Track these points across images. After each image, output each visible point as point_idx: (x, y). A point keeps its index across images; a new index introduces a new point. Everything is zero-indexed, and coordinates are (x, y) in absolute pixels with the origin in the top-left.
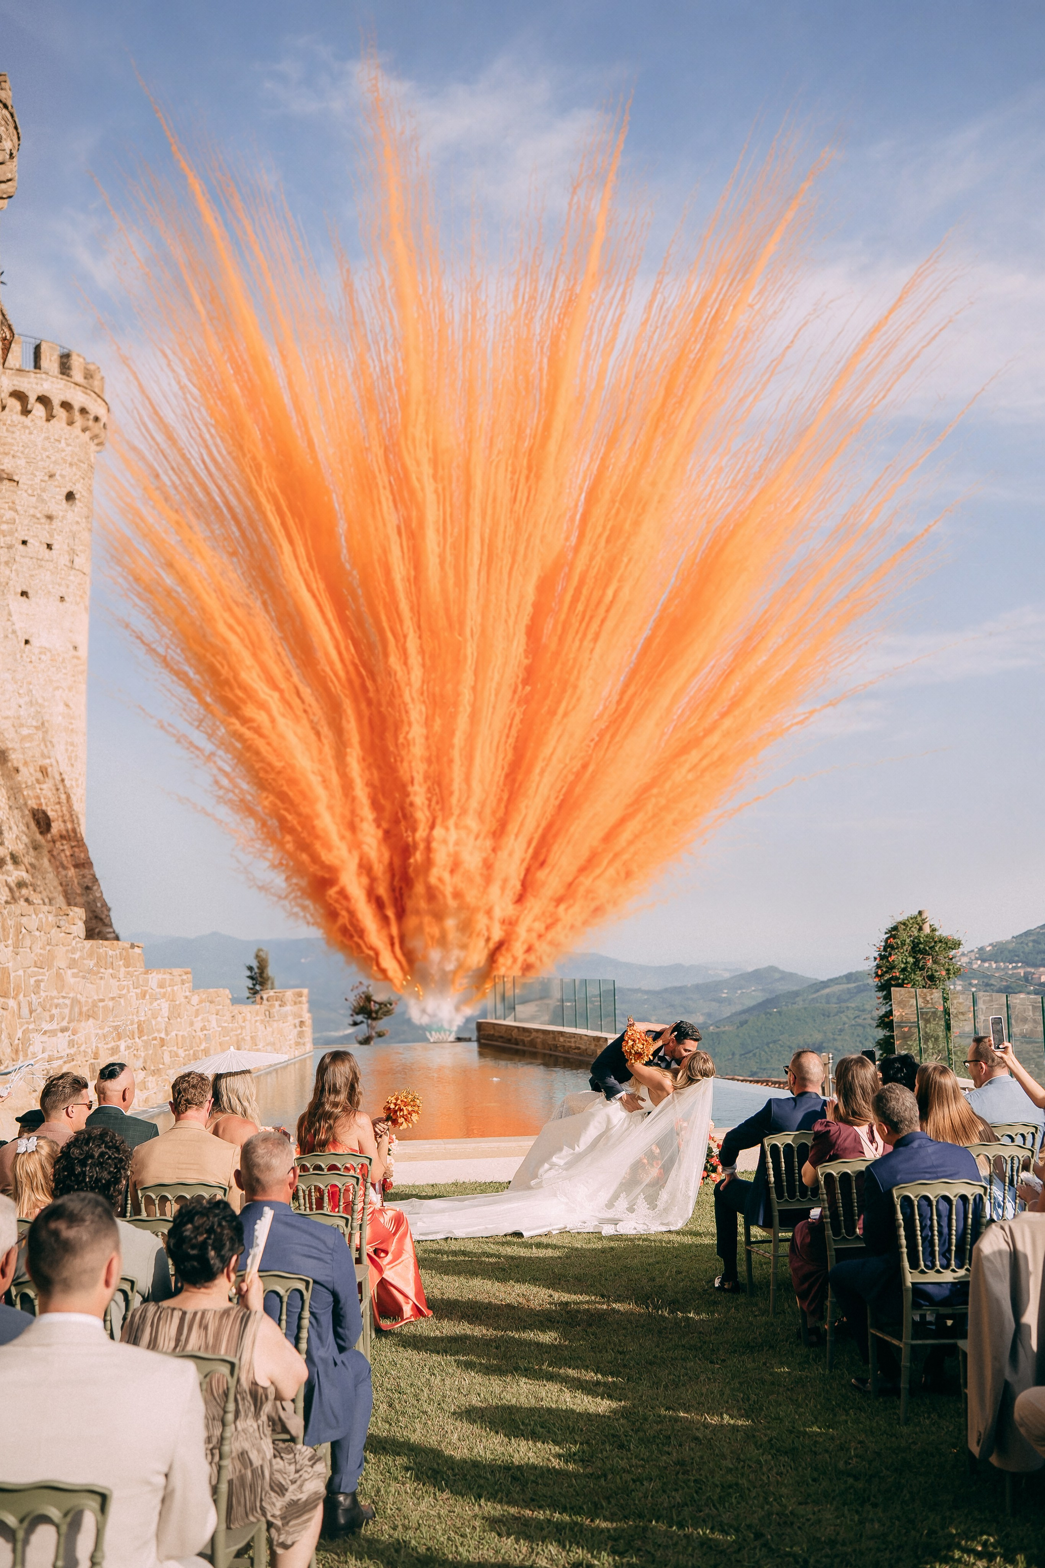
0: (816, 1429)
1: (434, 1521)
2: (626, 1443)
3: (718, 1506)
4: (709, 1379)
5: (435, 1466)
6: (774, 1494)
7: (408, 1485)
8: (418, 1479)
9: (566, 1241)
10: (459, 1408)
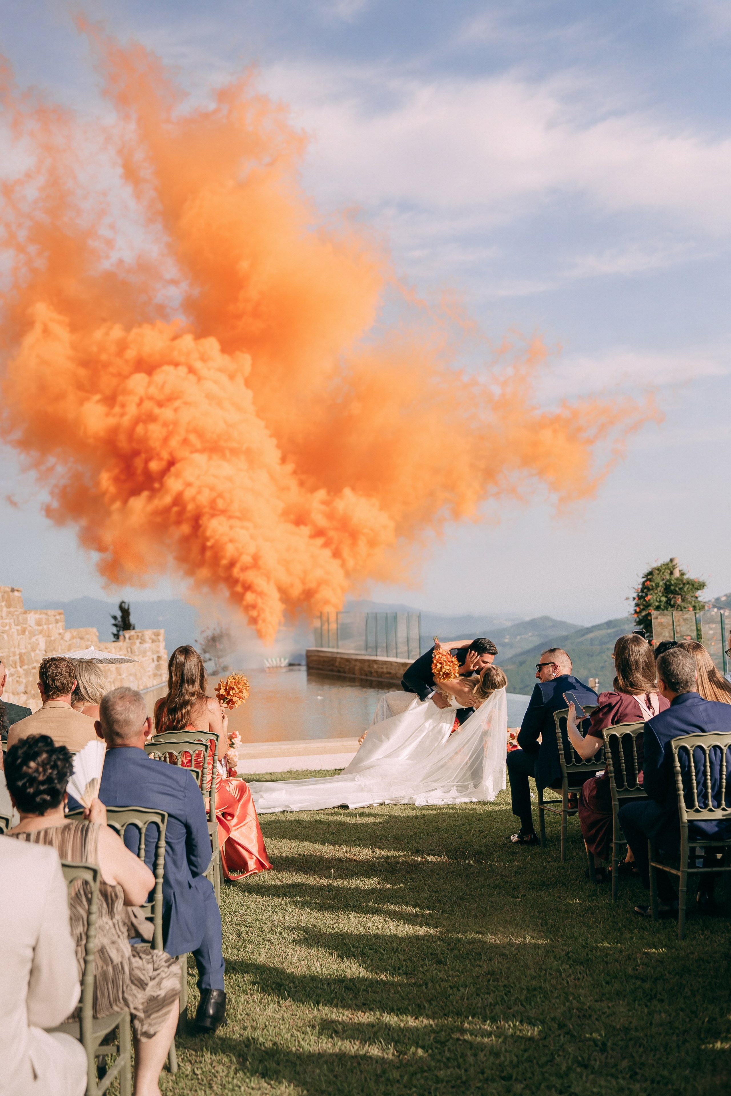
0: (606, 944)
1: (279, 1022)
2: (443, 959)
3: (524, 1004)
4: (512, 910)
5: (279, 980)
6: (573, 994)
7: (255, 996)
8: (264, 990)
9: (385, 810)
10: (298, 936)
